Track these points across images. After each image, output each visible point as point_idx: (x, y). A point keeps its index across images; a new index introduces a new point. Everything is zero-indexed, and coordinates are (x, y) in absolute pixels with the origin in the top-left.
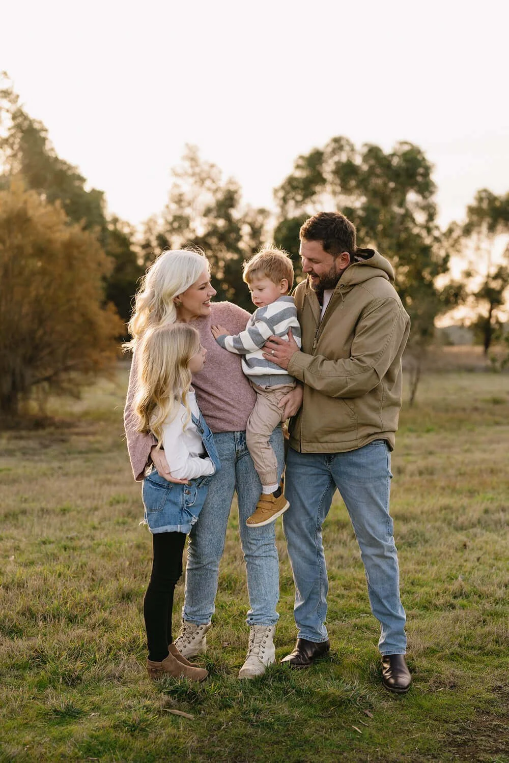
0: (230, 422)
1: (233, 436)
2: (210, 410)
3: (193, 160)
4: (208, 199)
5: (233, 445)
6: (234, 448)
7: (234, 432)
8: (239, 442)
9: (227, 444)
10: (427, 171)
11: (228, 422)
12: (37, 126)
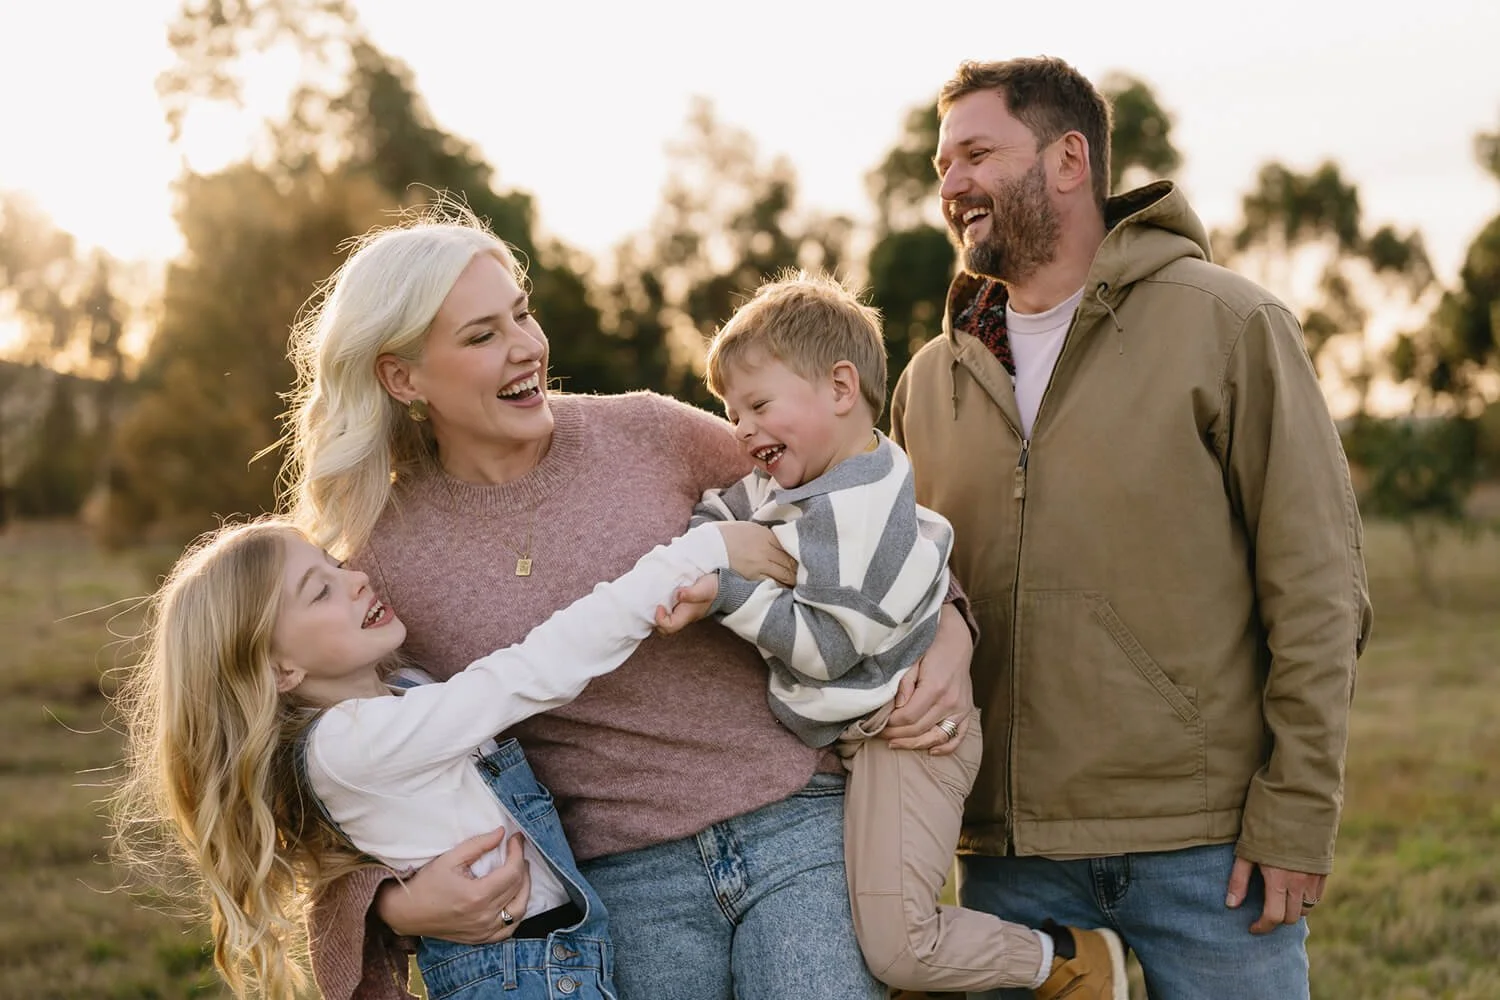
0: (668, 807)
1: (695, 850)
2: (596, 780)
3: (704, 122)
4: (737, 198)
5: (701, 879)
6: (708, 890)
7: (692, 839)
8: (717, 868)
9: (680, 878)
10: (1163, 127)
11: (660, 809)
12: (394, 71)
